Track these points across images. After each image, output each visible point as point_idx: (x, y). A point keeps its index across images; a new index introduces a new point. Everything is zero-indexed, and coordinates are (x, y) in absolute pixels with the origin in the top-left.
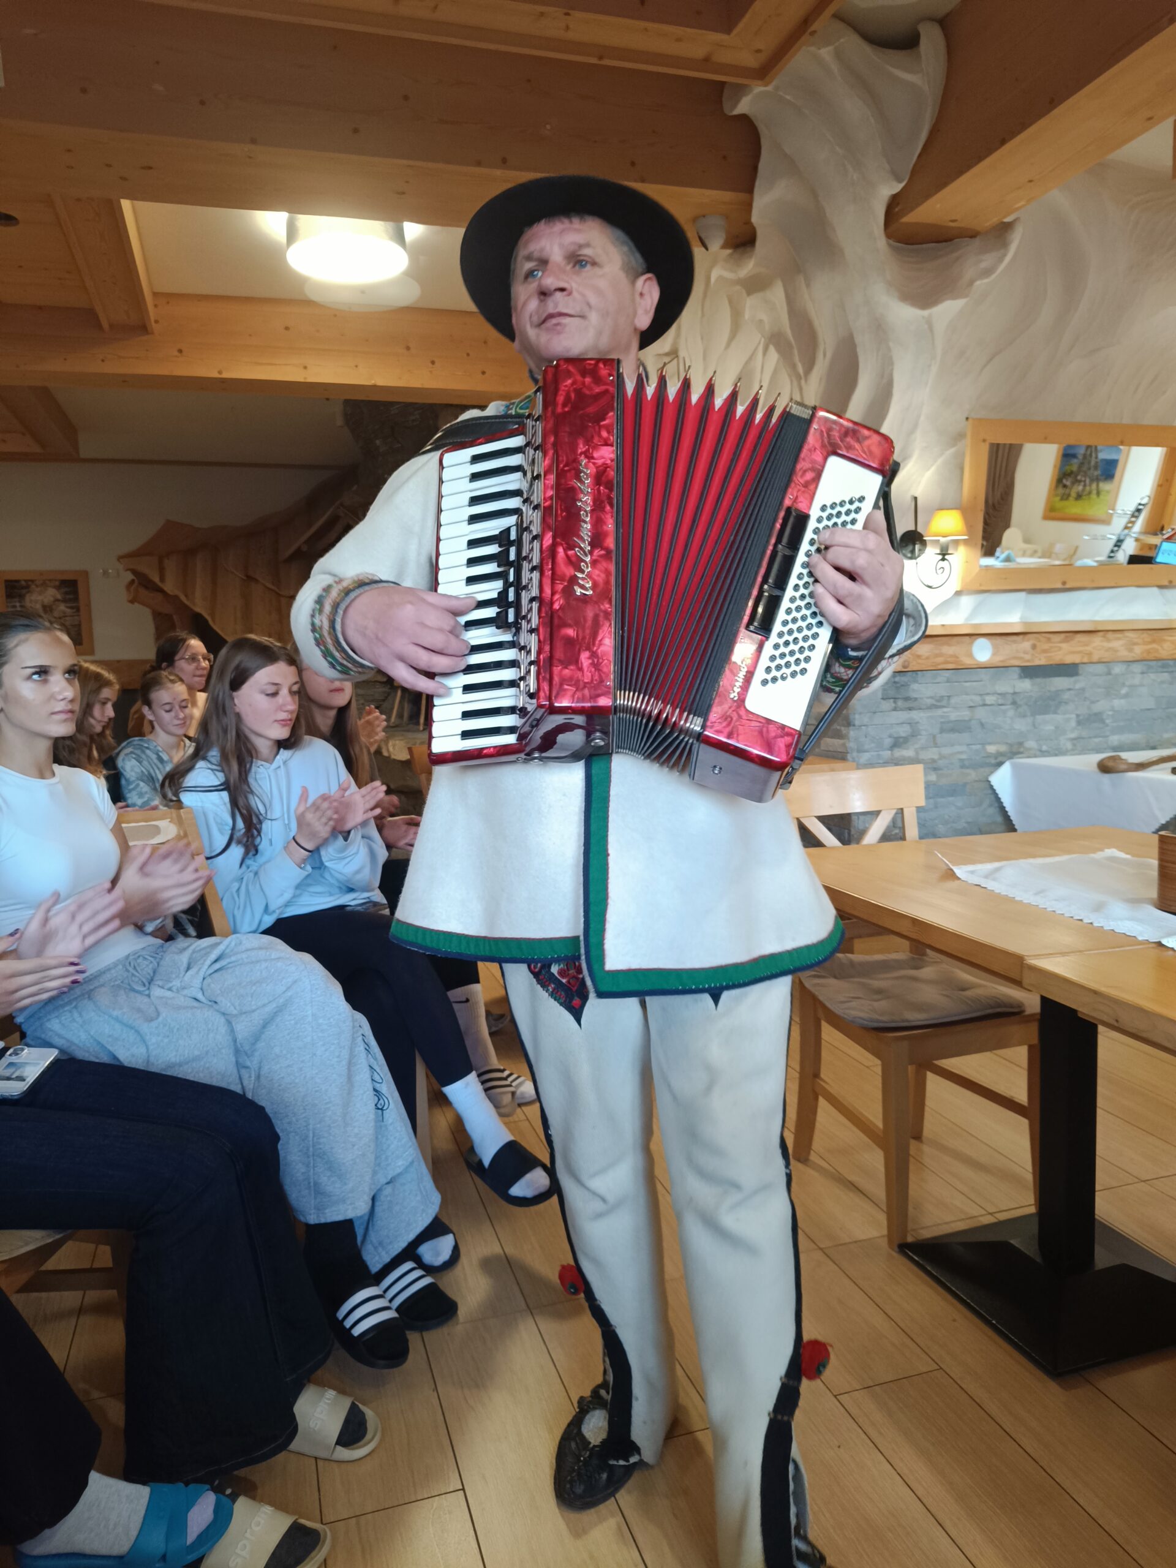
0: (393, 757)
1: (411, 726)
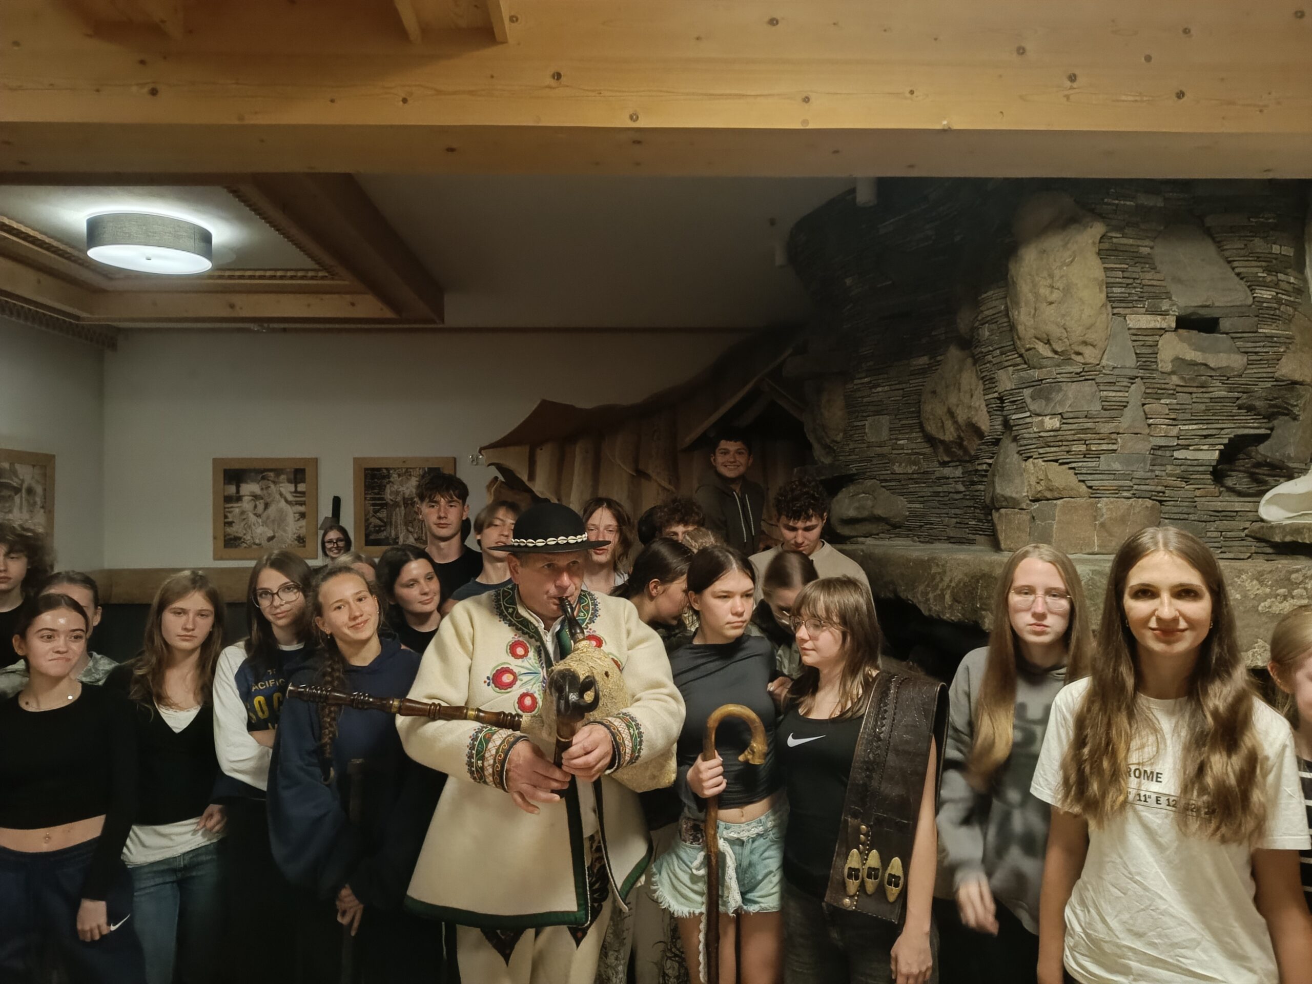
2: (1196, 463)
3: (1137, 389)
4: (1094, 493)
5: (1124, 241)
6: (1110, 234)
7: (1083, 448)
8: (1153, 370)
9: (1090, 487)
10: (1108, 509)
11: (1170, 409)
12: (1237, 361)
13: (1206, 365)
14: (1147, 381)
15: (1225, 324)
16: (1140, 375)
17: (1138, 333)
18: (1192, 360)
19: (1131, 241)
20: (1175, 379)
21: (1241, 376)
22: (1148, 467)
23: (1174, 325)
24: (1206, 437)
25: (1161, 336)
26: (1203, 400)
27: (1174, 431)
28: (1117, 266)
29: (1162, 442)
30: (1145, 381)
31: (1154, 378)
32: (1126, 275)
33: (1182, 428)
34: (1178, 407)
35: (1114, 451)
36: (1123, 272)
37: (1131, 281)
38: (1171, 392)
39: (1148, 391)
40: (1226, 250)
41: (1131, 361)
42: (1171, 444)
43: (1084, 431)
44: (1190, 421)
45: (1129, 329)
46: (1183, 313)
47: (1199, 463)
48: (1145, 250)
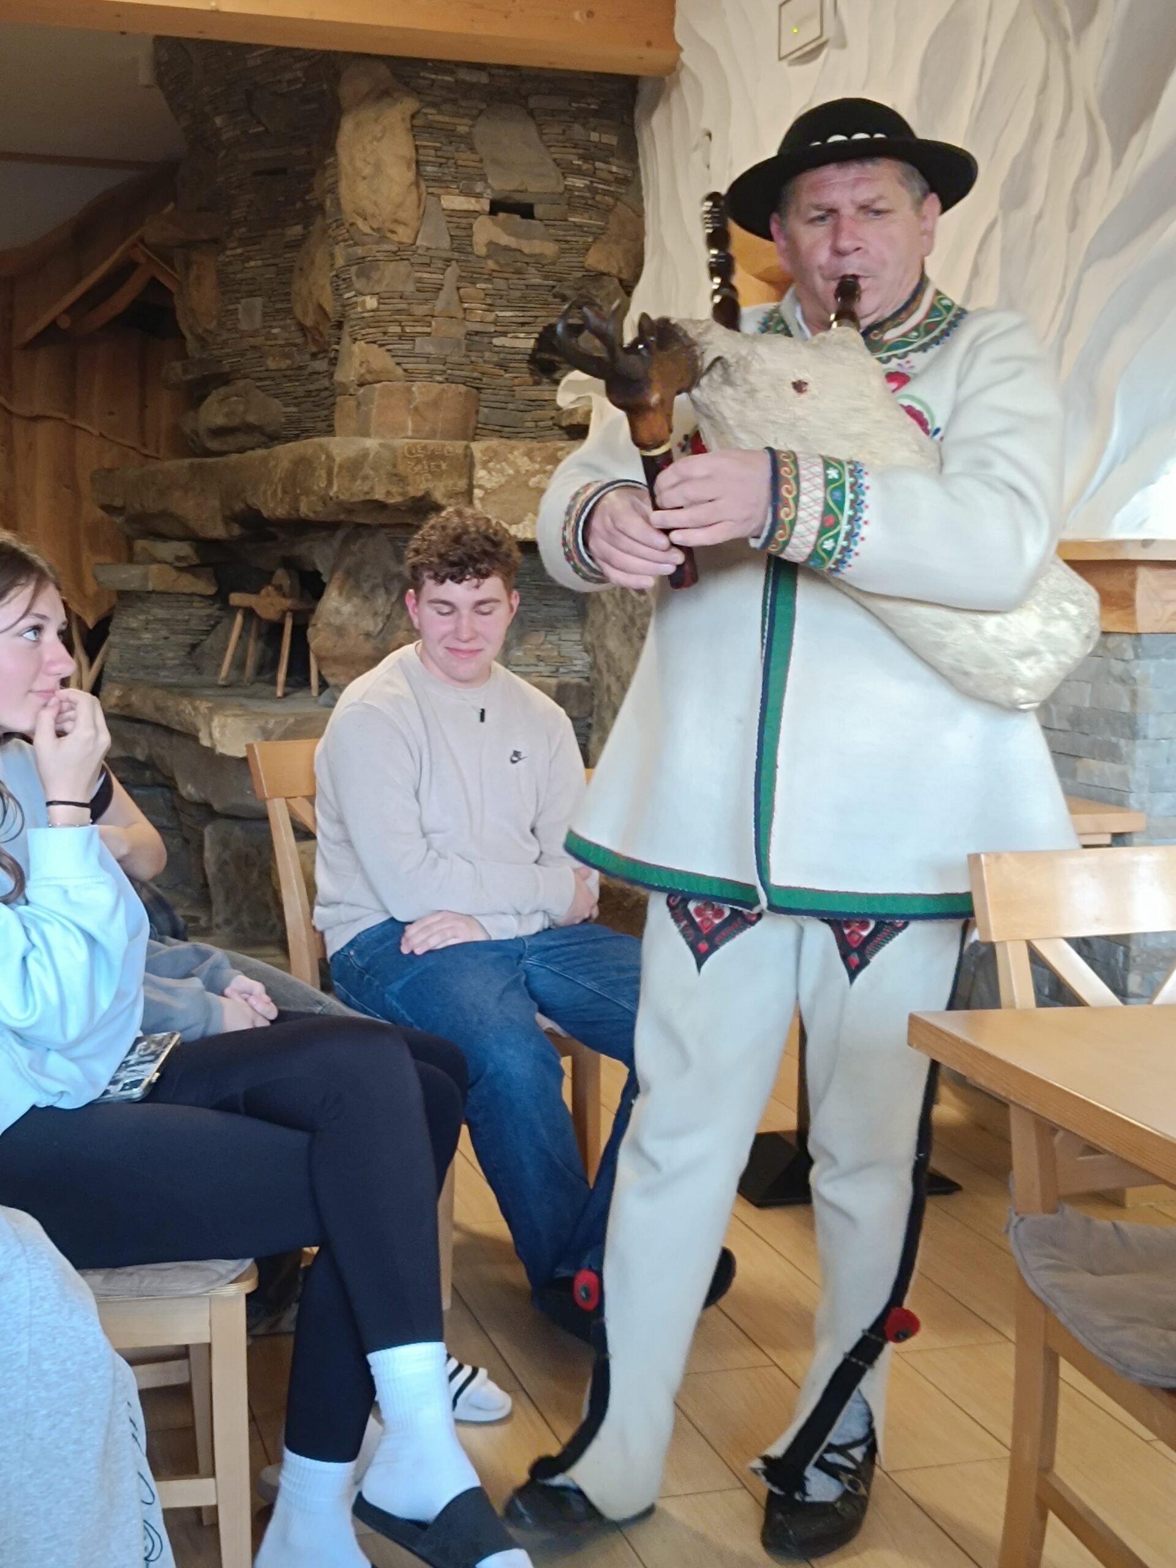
0: (220, 750)
1: (258, 686)
2: (513, 351)
3: (453, 271)
4: (410, 376)
5: (439, 118)
6: (424, 110)
7: (398, 329)
8: (468, 253)
9: (405, 370)
10: (421, 393)
11: (486, 295)
12: (549, 249)
13: (520, 251)
14: (463, 264)
15: (538, 210)
16: (455, 257)
17: (453, 213)
18: (505, 246)
19: (447, 119)
20: (491, 264)
21: (553, 264)
22: (463, 351)
23: (487, 208)
24: (523, 324)
25: (475, 218)
26: (519, 287)
27: (491, 317)
28: (430, 144)
29: (479, 327)
30: (460, 264)
31: (470, 261)
32: (439, 153)
33: (500, 314)
34: (494, 292)
35: (429, 334)
36: (436, 150)
37: (444, 161)
38: (486, 277)
39: (464, 274)
40: (545, 134)
41: (446, 243)
42: (487, 330)
43: (399, 311)
44: (506, 308)
45: (444, 210)
46: (498, 197)
47: (515, 351)
48: (462, 129)
